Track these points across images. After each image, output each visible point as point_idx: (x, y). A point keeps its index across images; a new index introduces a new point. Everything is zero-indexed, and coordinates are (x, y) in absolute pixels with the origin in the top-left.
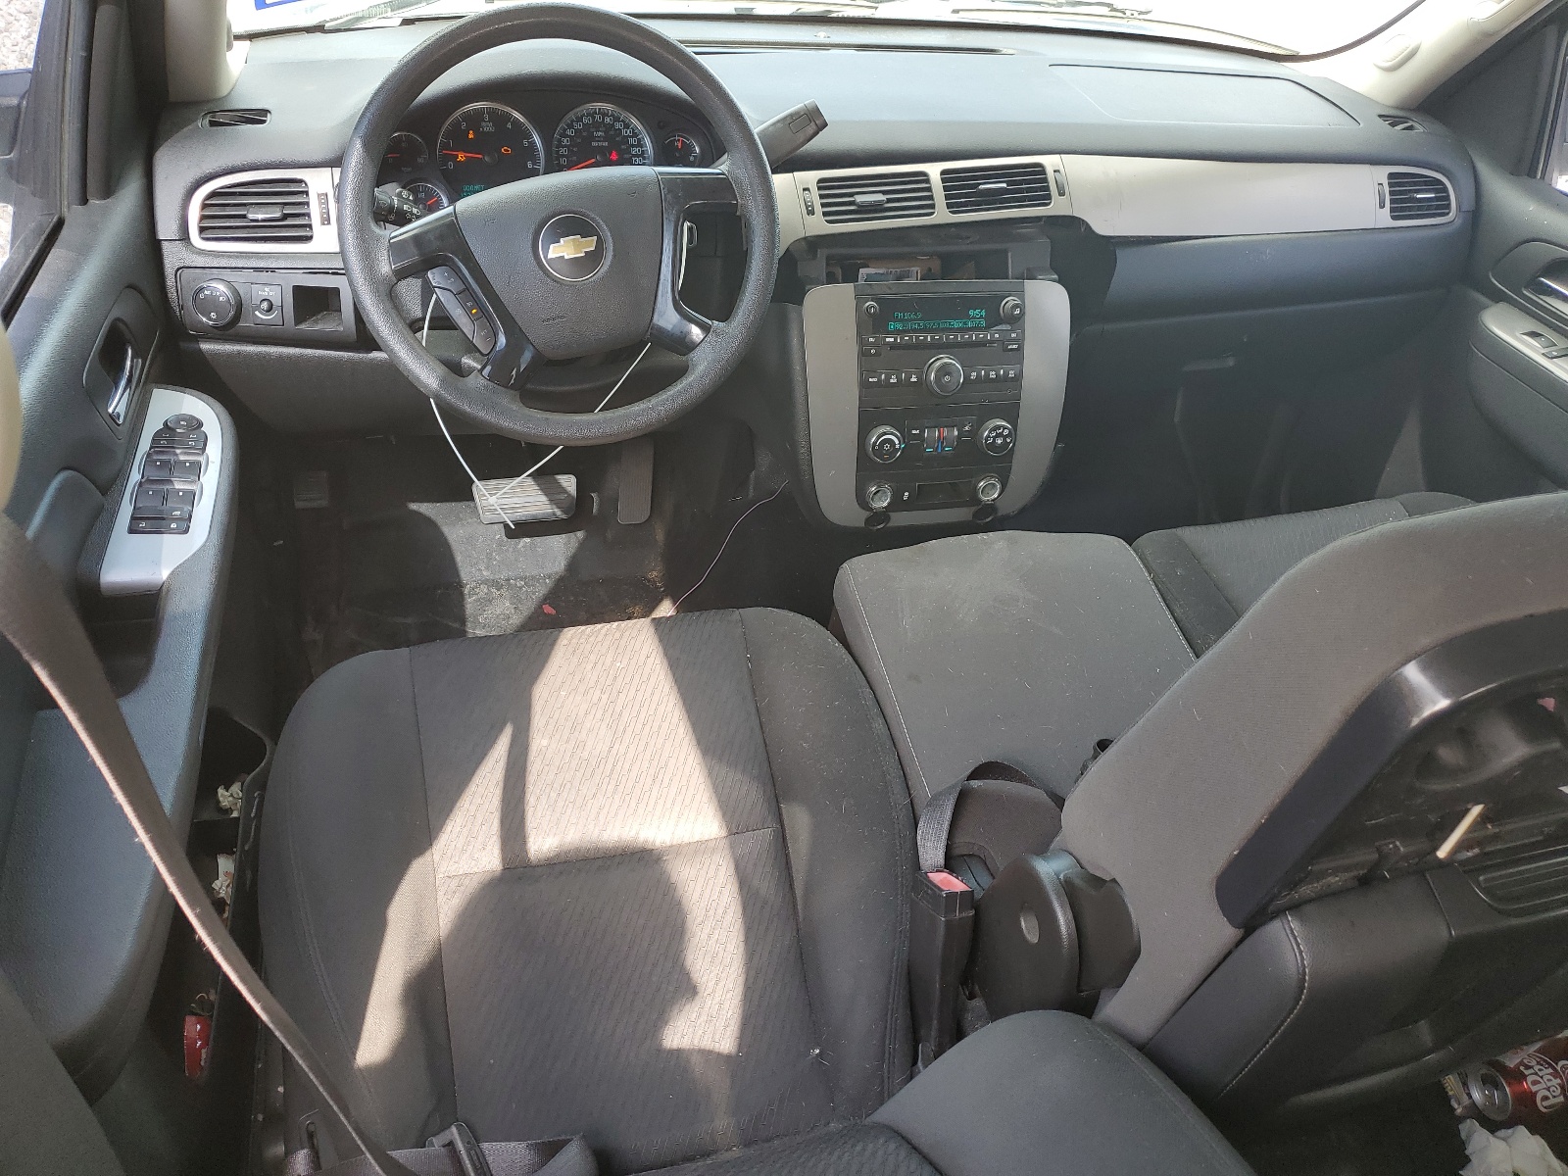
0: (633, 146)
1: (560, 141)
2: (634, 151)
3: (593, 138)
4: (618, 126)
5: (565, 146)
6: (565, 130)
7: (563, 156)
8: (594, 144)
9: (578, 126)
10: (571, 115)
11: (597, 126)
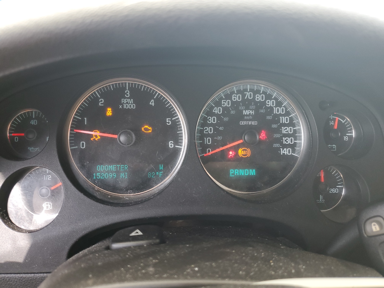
0: (285, 125)
1: (205, 119)
2: (285, 130)
3: (242, 117)
4: (270, 103)
5: (212, 125)
6: (212, 108)
7: (208, 135)
8: (243, 123)
9: (226, 104)
10: (221, 93)
11: (247, 103)
